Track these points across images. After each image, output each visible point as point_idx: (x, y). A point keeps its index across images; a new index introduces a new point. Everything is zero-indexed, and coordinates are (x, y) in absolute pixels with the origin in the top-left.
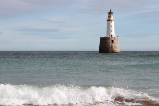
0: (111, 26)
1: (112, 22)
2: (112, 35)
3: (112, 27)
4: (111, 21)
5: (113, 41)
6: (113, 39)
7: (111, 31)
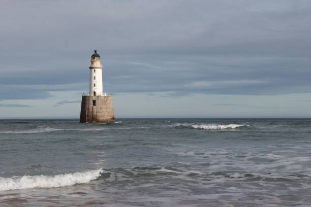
0: (93, 78)
1: (95, 70)
2: (95, 93)
3: (95, 79)
4: (93, 70)
5: (94, 102)
6: (94, 99)
7: (93, 85)
